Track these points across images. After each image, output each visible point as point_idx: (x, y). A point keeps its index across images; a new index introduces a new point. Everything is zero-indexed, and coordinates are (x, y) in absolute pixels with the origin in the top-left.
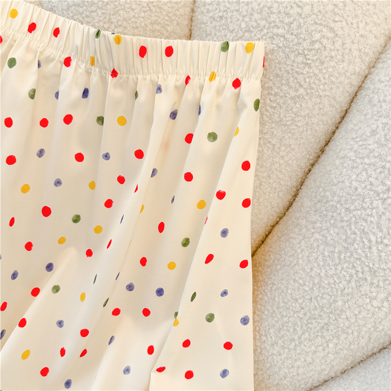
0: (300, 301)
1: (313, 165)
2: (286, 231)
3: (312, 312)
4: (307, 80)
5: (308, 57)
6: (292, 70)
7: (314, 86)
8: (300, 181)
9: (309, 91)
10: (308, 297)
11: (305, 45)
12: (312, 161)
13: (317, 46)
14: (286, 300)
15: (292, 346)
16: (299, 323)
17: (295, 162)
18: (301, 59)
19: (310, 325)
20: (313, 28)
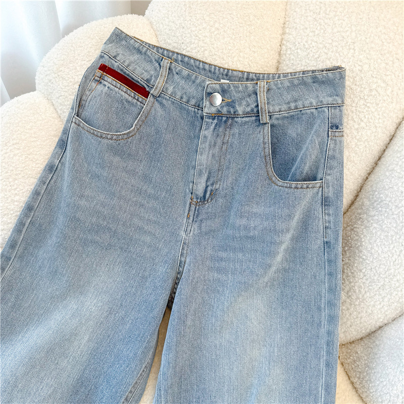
0: (364, 271)
1: (369, 174)
2: (350, 223)
3: (372, 278)
4: (367, 116)
5: (367, 101)
6: (356, 110)
7: (371, 121)
8: (360, 185)
9: (367, 124)
10: (370, 268)
11: (365, 92)
12: (369, 172)
13: (374, 93)
14: (352, 271)
15: (357, 303)
16: (362, 286)
17: (357, 172)
18: (362, 102)
19: (370, 287)
20: (371, 81)
